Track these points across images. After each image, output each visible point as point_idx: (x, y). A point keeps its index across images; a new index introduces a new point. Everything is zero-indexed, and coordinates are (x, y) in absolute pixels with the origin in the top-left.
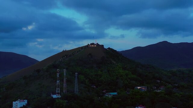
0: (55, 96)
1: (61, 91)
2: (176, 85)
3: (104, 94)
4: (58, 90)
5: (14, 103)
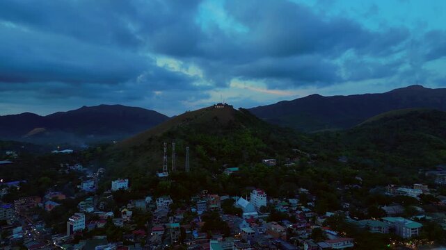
0: (161, 175)
1: (170, 168)
2: (315, 155)
3: (224, 168)
4: (165, 167)
5: (113, 183)
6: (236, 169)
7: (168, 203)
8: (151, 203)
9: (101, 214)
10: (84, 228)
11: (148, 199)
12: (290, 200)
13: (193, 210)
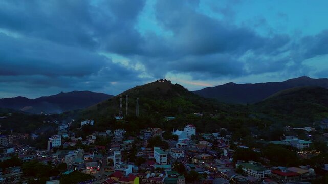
0: (117, 118)
1: (124, 113)
4: (121, 113)
5: (82, 122)
6: (174, 118)
7: (123, 133)
8: (110, 134)
9: (73, 139)
10: (60, 145)
11: (108, 132)
12: (214, 134)
13: (142, 138)
